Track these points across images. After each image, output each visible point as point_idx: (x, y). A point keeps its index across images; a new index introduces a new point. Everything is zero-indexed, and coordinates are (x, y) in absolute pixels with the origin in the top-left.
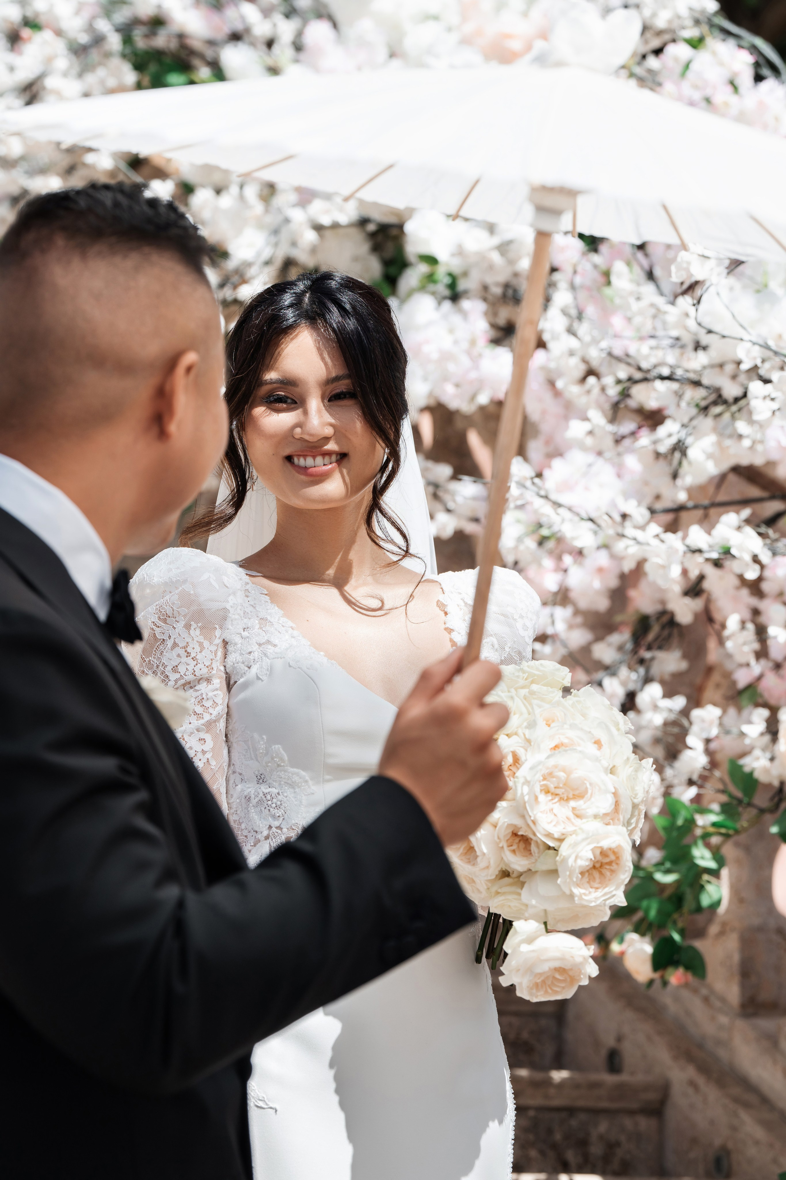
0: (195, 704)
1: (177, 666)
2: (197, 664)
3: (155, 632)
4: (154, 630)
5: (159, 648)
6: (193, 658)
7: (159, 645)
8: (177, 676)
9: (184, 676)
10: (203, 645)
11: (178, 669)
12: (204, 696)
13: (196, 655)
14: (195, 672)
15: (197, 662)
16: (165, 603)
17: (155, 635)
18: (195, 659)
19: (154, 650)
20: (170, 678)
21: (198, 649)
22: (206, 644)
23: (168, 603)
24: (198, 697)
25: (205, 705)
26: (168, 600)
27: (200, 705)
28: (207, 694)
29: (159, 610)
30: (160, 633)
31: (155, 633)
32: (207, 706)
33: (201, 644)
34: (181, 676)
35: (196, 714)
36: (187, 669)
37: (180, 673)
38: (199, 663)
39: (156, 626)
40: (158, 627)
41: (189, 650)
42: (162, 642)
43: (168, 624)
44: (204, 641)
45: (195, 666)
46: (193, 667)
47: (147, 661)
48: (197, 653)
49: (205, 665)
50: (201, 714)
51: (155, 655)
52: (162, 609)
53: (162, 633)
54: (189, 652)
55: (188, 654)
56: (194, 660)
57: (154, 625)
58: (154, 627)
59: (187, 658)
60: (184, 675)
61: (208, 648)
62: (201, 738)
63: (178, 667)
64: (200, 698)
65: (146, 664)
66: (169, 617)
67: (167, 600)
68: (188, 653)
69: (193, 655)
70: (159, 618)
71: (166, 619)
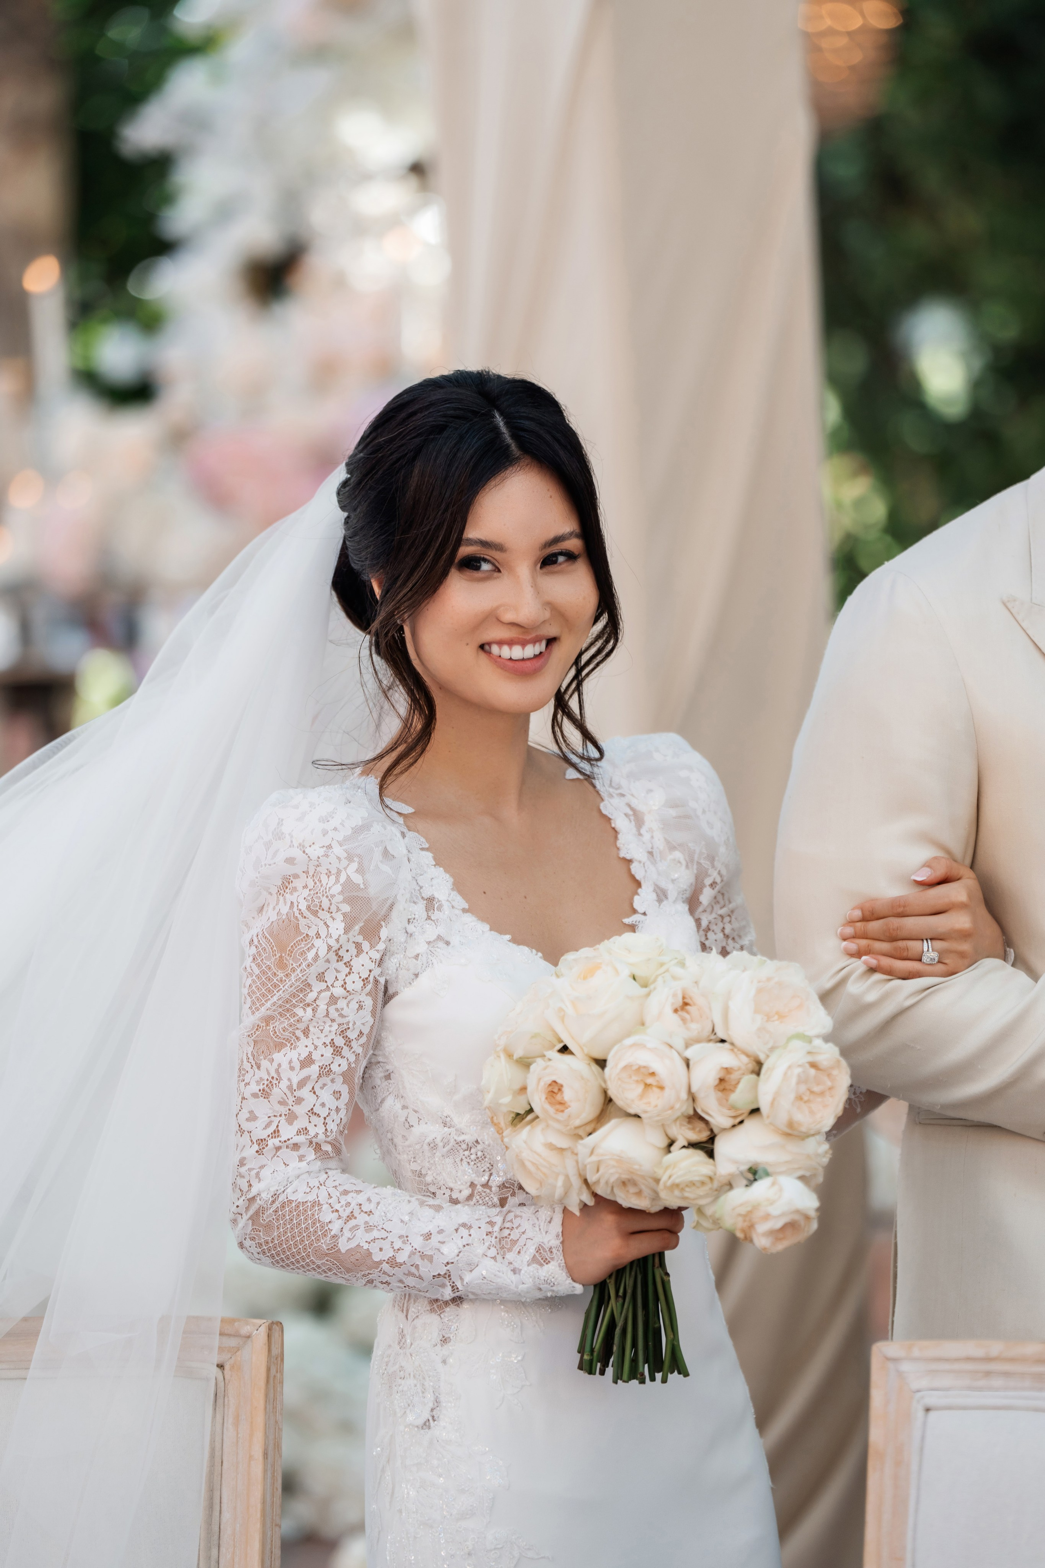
0: (336, 1034)
1: (323, 973)
2: (349, 973)
3: (299, 922)
4: (298, 920)
5: (298, 945)
6: (345, 964)
7: (299, 941)
8: (323, 986)
9: (331, 987)
10: (361, 947)
11: (324, 977)
12: (351, 1025)
13: (351, 960)
14: (346, 985)
15: (351, 969)
16: (323, 891)
17: (299, 926)
18: (348, 964)
19: (291, 945)
20: (313, 989)
21: (353, 951)
22: (366, 945)
23: (326, 892)
24: (343, 1024)
25: (349, 1036)
26: (328, 889)
27: (342, 1036)
28: (355, 1023)
29: (313, 897)
30: (306, 925)
31: (298, 924)
32: (351, 1038)
33: (358, 946)
34: (327, 986)
35: (334, 1046)
36: (336, 977)
37: (326, 982)
38: (353, 973)
39: (302, 916)
40: (305, 917)
41: (341, 953)
42: (304, 937)
43: (319, 918)
44: (363, 941)
45: (346, 976)
46: (345, 976)
47: (277, 956)
48: (351, 956)
49: (360, 977)
50: (340, 1047)
51: (292, 952)
52: (317, 897)
53: (308, 926)
54: (342, 955)
55: (340, 958)
56: (347, 967)
57: (299, 914)
58: (299, 917)
59: (337, 963)
60: (331, 985)
61: (367, 953)
62: (336, 1090)
63: (325, 975)
64: (345, 1026)
65: (276, 959)
66: (323, 910)
67: (326, 889)
68: (340, 956)
69: (346, 960)
70: (309, 907)
71: (317, 911)
